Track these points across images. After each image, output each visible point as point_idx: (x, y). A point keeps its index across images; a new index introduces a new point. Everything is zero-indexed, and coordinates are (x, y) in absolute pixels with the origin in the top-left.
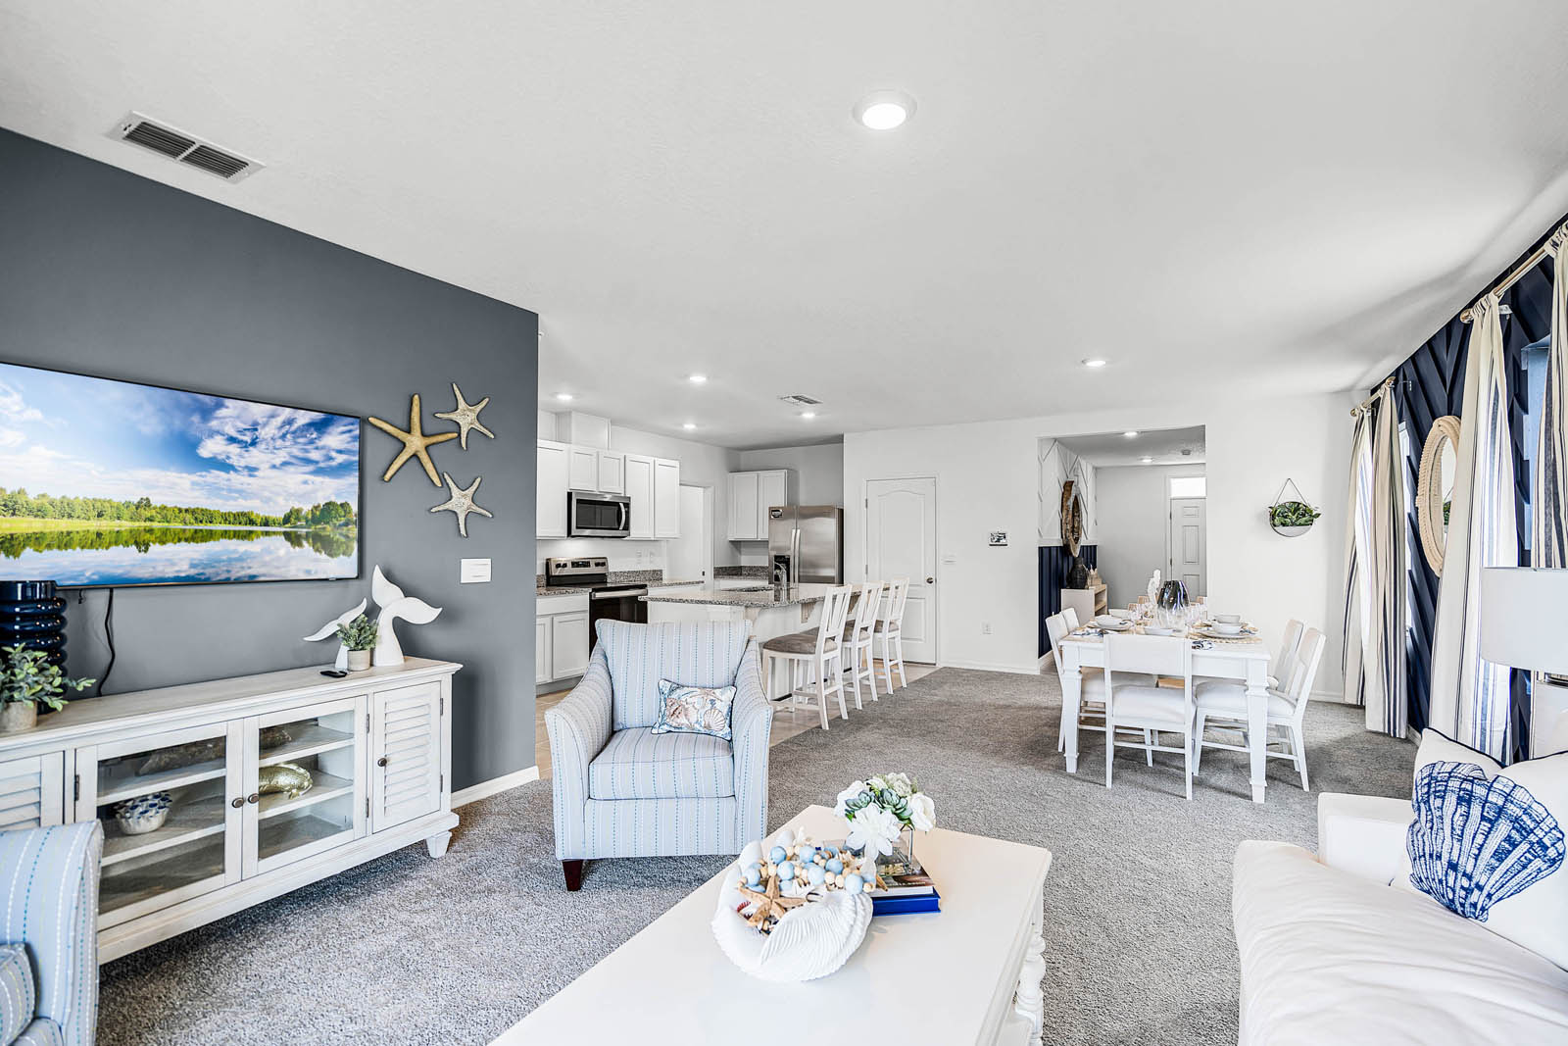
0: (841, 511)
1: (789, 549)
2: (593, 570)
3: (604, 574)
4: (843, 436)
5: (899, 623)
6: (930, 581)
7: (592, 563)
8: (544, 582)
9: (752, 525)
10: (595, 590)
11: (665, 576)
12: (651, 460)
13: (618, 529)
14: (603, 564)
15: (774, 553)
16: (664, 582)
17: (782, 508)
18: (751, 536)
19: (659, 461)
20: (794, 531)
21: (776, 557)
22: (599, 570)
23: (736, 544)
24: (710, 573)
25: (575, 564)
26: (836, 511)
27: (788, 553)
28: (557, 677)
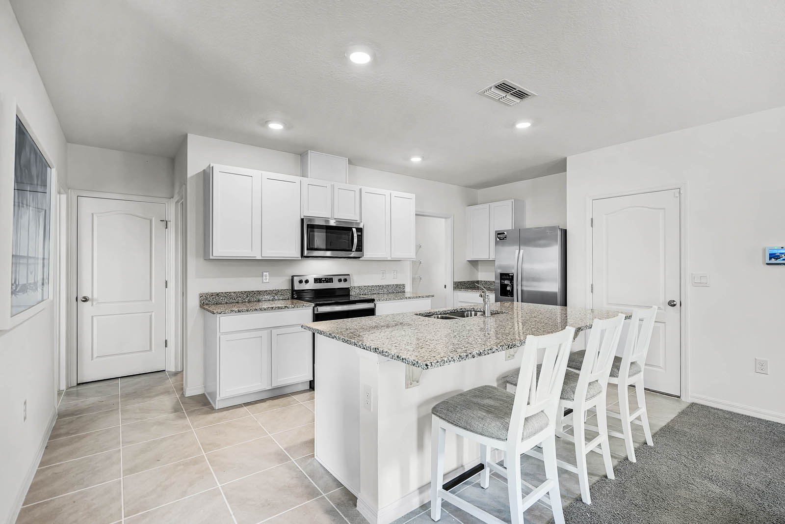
0: (565, 232)
1: (513, 268)
2: (336, 285)
3: (348, 289)
4: (565, 159)
5: (642, 364)
6: (672, 304)
7: (335, 279)
8: (289, 295)
9: (485, 249)
10: (317, 305)
11: (408, 289)
12: (387, 192)
13: (351, 251)
14: (345, 280)
15: (499, 271)
16: (407, 295)
17: (507, 231)
18: (484, 256)
19: (394, 193)
20: (517, 251)
21: (502, 275)
22: (343, 285)
23: (474, 263)
24: (450, 286)
25: (318, 280)
26: (559, 233)
27: (513, 271)
28: (275, 385)
